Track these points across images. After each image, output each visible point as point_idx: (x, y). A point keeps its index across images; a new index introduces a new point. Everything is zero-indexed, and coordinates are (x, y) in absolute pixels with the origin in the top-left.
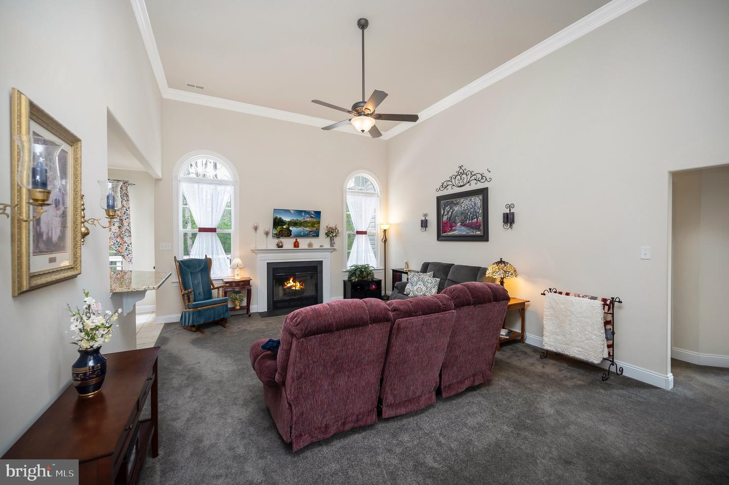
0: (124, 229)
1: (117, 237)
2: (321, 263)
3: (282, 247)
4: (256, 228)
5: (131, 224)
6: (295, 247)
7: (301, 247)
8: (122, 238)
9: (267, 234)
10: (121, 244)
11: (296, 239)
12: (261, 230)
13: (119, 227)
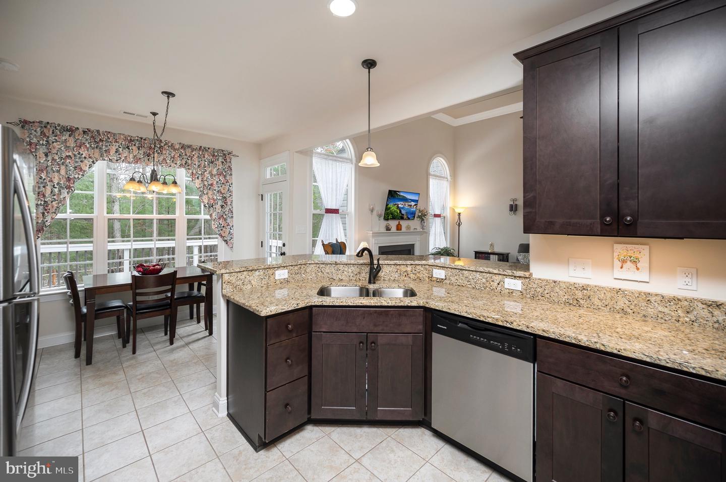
0: (227, 209)
1: (220, 218)
2: (413, 246)
3: (390, 230)
4: (372, 211)
5: (233, 202)
6: (398, 229)
7: (404, 229)
8: (225, 220)
9: (380, 216)
10: (223, 227)
11: (399, 222)
12: (375, 213)
13: (222, 206)
